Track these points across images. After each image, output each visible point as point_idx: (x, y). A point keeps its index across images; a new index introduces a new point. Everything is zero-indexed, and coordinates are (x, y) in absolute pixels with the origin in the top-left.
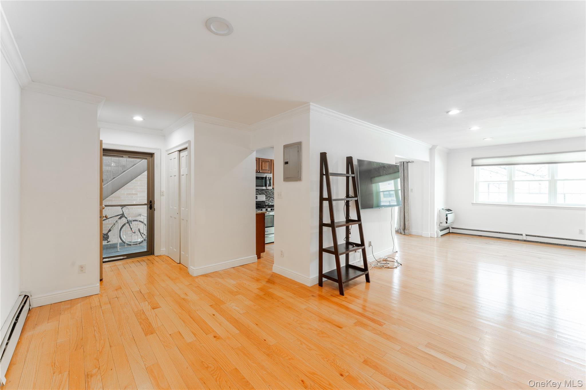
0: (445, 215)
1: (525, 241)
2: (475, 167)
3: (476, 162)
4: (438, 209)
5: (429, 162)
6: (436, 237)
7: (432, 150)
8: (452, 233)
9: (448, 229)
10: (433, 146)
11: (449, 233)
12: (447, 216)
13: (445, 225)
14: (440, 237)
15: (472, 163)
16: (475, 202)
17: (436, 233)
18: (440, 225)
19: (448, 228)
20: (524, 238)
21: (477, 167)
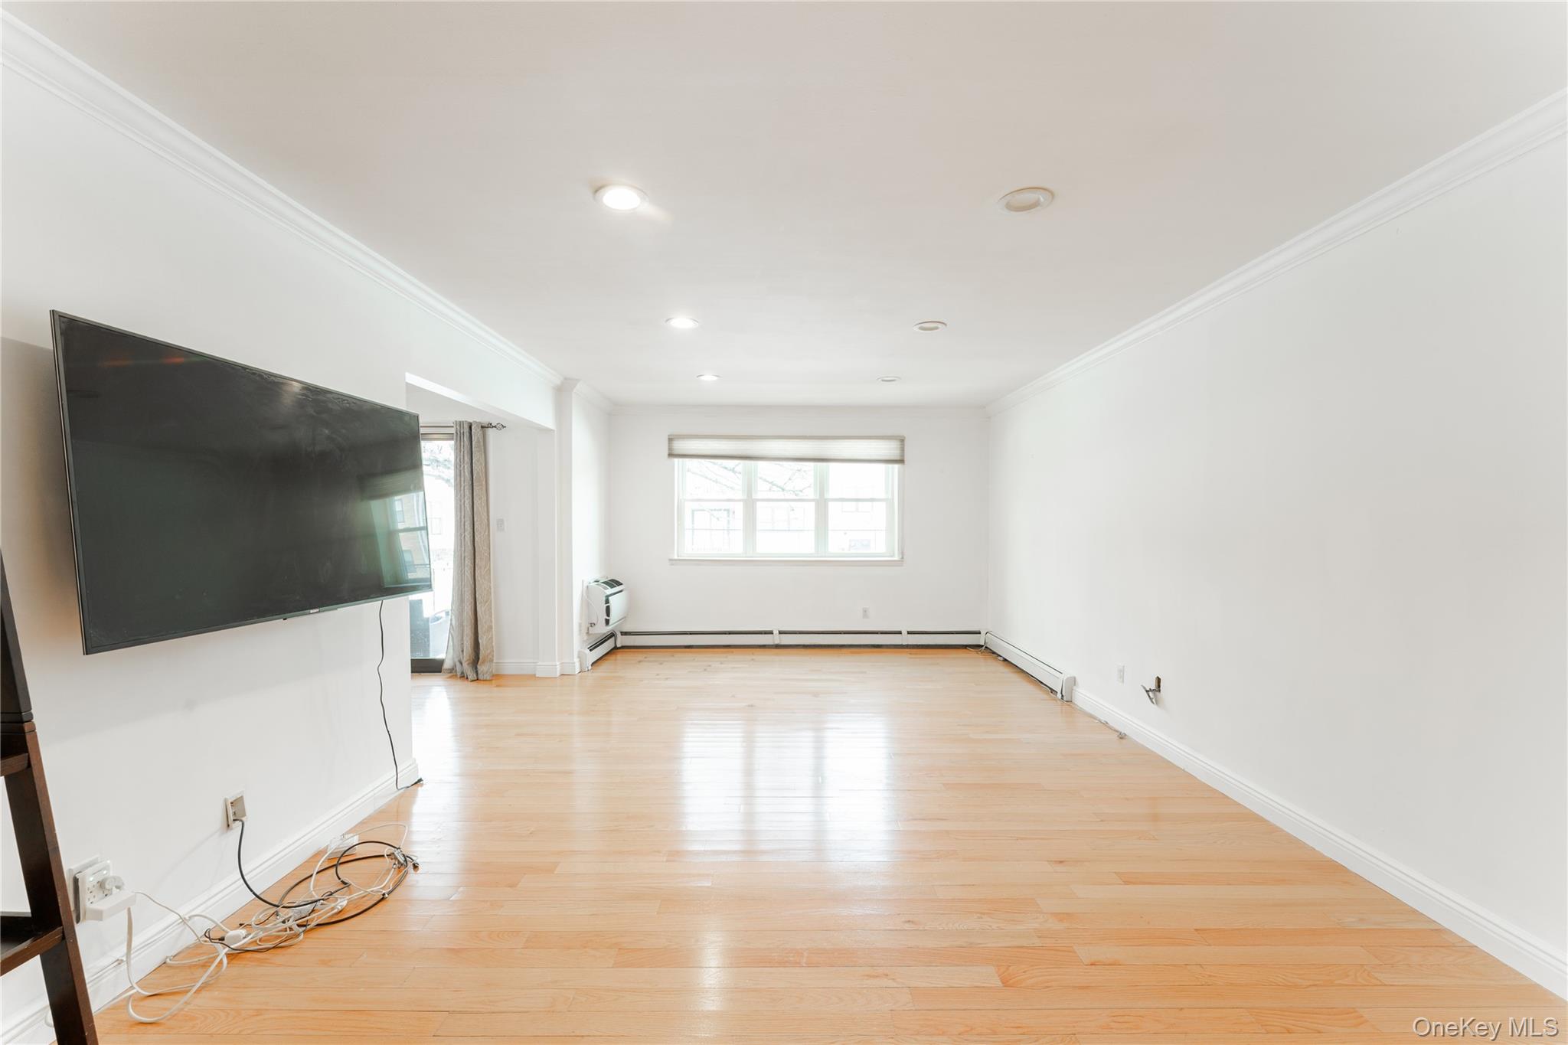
0: (604, 599)
1: (778, 646)
2: (676, 460)
3: (681, 446)
4: (583, 582)
5: (554, 431)
6: (577, 670)
7: (562, 392)
8: (623, 647)
9: (613, 640)
10: (566, 379)
11: (615, 649)
12: (607, 601)
13: (602, 630)
14: (590, 668)
15: (670, 449)
16: (676, 557)
17: (576, 660)
18: (590, 632)
19: (612, 635)
20: (777, 639)
21: (681, 460)
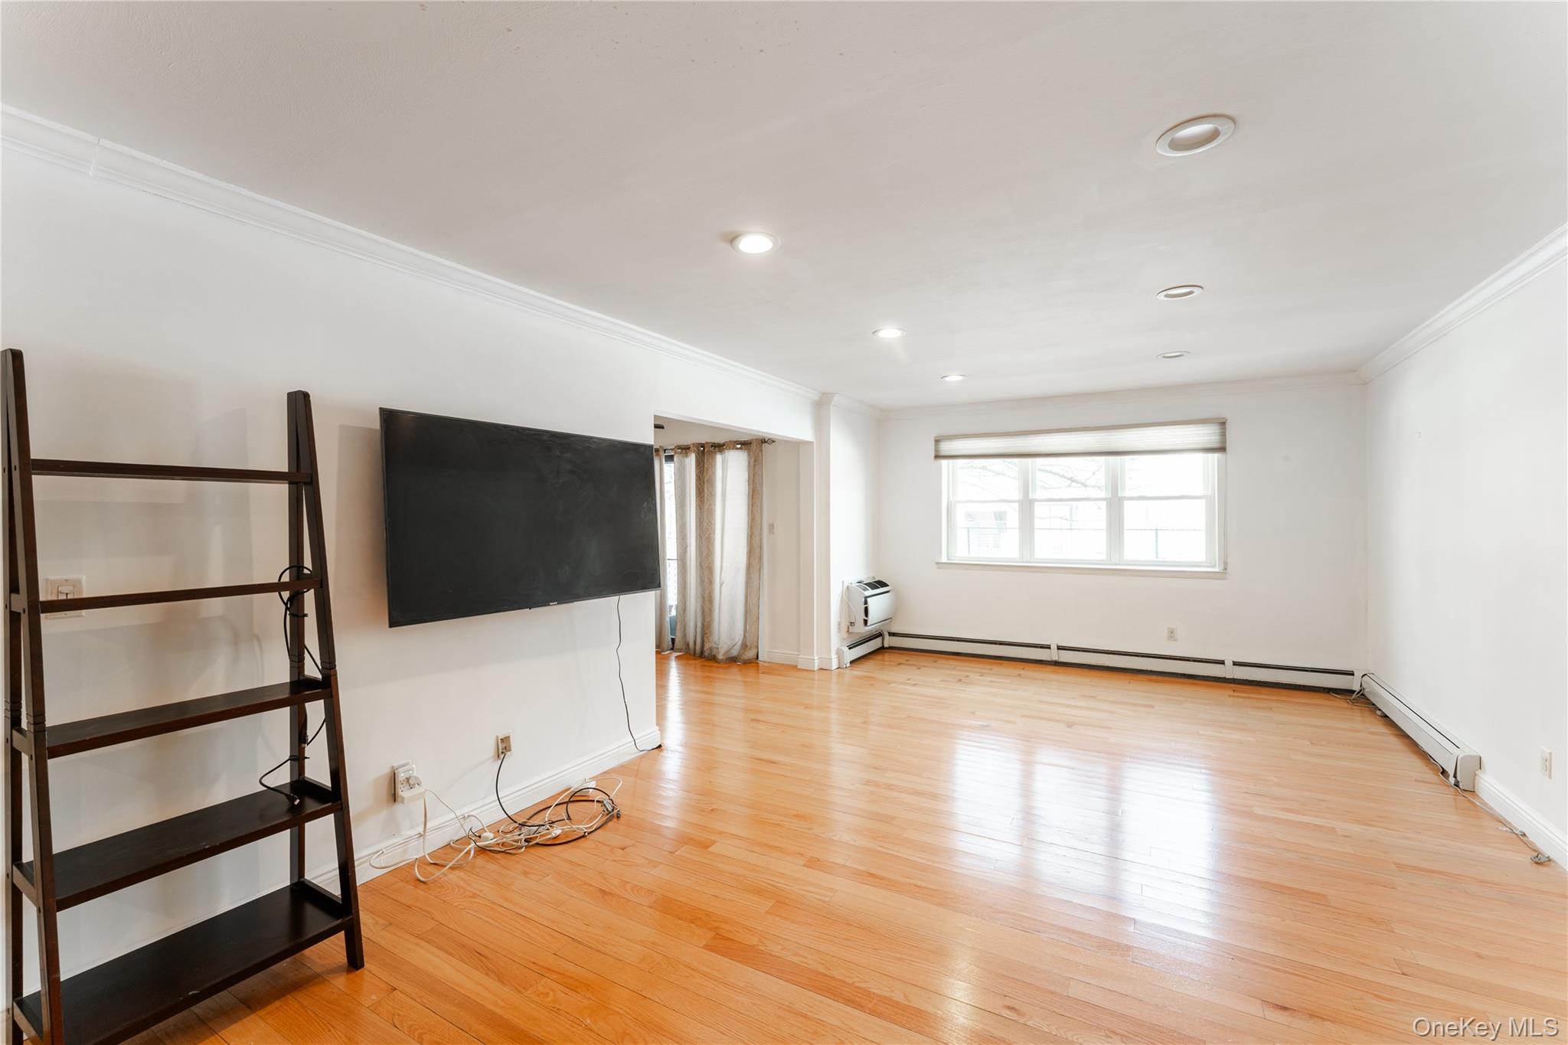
0: (863, 600)
1: (1056, 663)
2: (944, 462)
3: (947, 447)
4: (843, 582)
5: (812, 443)
6: (835, 666)
7: (821, 407)
8: (890, 648)
9: (879, 640)
10: (823, 394)
11: (881, 650)
12: (866, 603)
13: (861, 630)
14: (848, 665)
15: (937, 450)
16: (944, 560)
17: (834, 657)
18: (850, 631)
19: (880, 635)
20: (1054, 655)
21: (951, 461)
